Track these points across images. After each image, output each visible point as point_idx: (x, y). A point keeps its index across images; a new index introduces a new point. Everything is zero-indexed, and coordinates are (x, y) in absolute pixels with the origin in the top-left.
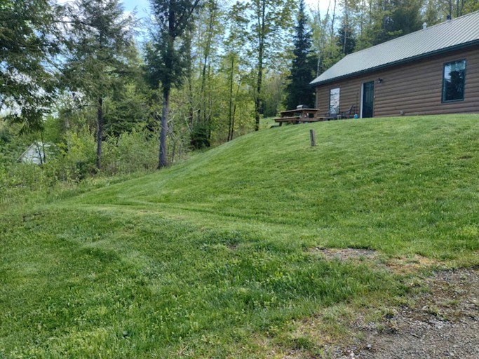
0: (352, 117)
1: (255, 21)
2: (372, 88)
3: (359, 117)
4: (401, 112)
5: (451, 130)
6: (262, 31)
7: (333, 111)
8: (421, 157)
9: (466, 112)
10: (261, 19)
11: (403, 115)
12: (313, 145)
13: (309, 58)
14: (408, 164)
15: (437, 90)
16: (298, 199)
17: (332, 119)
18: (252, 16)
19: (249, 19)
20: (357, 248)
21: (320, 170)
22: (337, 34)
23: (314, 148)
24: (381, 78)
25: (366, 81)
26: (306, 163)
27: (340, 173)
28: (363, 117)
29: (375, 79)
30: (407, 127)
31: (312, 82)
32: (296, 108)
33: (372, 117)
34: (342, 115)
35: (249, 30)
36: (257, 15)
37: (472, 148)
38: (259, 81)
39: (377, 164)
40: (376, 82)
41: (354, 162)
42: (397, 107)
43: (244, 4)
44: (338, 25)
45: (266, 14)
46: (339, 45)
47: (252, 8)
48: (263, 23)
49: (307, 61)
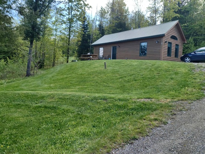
0: (108, 59)
1: (68, 17)
2: (116, 48)
3: (111, 59)
4: (126, 58)
5: (150, 65)
6: (71, 21)
7: (101, 56)
8: (146, 73)
9: (147, 59)
10: (70, 16)
11: (127, 59)
12: (105, 68)
13: (87, 34)
14: (142, 75)
15: (138, 52)
16: (111, 86)
17: (100, 59)
18: (66, 14)
19: (65, 15)
20: (147, 98)
21: (113, 77)
22: (98, 26)
23: (106, 69)
24: (119, 45)
25: (113, 46)
26: (107, 74)
27: (121, 78)
28: (112, 59)
29: (117, 46)
30: (136, 63)
31: (93, 44)
32: (87, 54)
33: (115, 59)
34: (105, 57)
35: (65, 20)
36: (68, 14)
37: (159, 71)
38: (69, 41)
39: (132, 75)
40: (117, 47)
41: (124, 74)
42: (125, 56)
43: (63, 8)
44: (98, 23)
45: (72, 14)
46: (99, 31)
47: (66, 11)
48: (71, 17)
49: (86, 35)
